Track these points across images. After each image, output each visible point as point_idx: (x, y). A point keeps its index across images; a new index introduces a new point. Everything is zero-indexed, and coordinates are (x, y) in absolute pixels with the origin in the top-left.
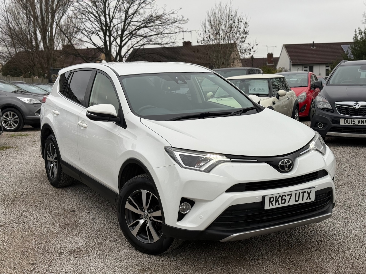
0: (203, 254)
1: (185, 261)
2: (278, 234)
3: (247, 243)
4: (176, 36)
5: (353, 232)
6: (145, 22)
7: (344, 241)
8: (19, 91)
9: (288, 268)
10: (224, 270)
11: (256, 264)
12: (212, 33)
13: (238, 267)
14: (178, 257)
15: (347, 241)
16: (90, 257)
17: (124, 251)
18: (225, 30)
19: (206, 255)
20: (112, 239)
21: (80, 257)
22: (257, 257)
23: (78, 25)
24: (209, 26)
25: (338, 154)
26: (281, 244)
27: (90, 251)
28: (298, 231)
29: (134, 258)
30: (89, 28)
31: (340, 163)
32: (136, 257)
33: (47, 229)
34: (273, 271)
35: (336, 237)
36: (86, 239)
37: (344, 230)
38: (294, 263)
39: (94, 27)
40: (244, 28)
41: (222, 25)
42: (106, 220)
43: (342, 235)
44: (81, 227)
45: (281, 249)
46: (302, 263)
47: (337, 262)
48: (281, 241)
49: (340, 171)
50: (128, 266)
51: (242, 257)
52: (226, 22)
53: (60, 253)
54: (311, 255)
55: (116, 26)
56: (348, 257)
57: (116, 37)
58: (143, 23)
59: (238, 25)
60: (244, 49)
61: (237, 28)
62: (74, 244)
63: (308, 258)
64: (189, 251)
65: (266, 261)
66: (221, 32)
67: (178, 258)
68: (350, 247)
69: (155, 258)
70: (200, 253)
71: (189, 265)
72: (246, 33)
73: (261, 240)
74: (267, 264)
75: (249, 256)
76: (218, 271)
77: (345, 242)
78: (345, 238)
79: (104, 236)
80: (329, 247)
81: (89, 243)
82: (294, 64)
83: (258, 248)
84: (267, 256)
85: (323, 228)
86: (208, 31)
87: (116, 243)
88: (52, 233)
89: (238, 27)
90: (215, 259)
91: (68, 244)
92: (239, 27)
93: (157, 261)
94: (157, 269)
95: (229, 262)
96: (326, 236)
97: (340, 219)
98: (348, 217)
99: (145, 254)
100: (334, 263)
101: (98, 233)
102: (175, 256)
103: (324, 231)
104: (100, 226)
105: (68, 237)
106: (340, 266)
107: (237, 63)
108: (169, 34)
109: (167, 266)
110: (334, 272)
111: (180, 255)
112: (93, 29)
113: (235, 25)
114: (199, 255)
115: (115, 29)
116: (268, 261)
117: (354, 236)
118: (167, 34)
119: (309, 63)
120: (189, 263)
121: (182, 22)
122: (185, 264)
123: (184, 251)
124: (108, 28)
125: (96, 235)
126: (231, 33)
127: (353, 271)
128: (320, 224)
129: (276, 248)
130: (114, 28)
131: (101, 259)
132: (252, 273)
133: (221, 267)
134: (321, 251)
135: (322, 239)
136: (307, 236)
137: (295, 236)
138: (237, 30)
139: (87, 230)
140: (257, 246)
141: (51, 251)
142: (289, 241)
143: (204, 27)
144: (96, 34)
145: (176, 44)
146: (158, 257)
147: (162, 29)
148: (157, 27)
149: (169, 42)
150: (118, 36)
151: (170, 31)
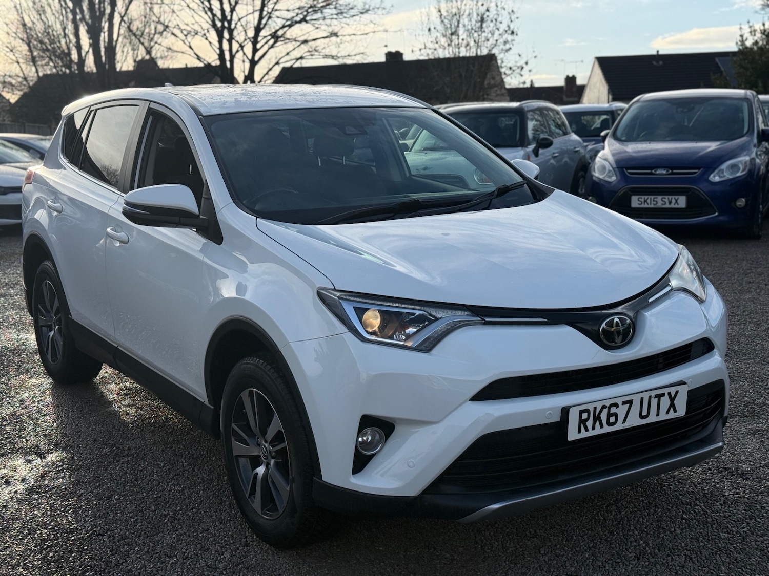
6: (303, 11)
12: (442, 33)
18: (470, 27)
23: (165, 19)
24: (437, 18)
30: (187, 25)
39: (197, 22)
41: (465, 16)
55: (243, 21)
57: (244, 42)
58: (300, 13)
59: (496, 17)
60: (509, 65)
61: (494, 21)
66: (461, 31)
72: (513, 33)
86: (435, 28)
89: (496, 20)
92: (499, 20)
108: (353, 36)
112: (197, 27)
113: (491, 16)
115: (242, 25)
118: (350, 35)
124: (226, 24)
126: (482, 33)
130: (239, 23)
143: (426, 20)
144: (202, 36)
147: (339, 25)
148: (328, 22)
149: (353, 53)
150: (248, 40)
151: (355, 30)
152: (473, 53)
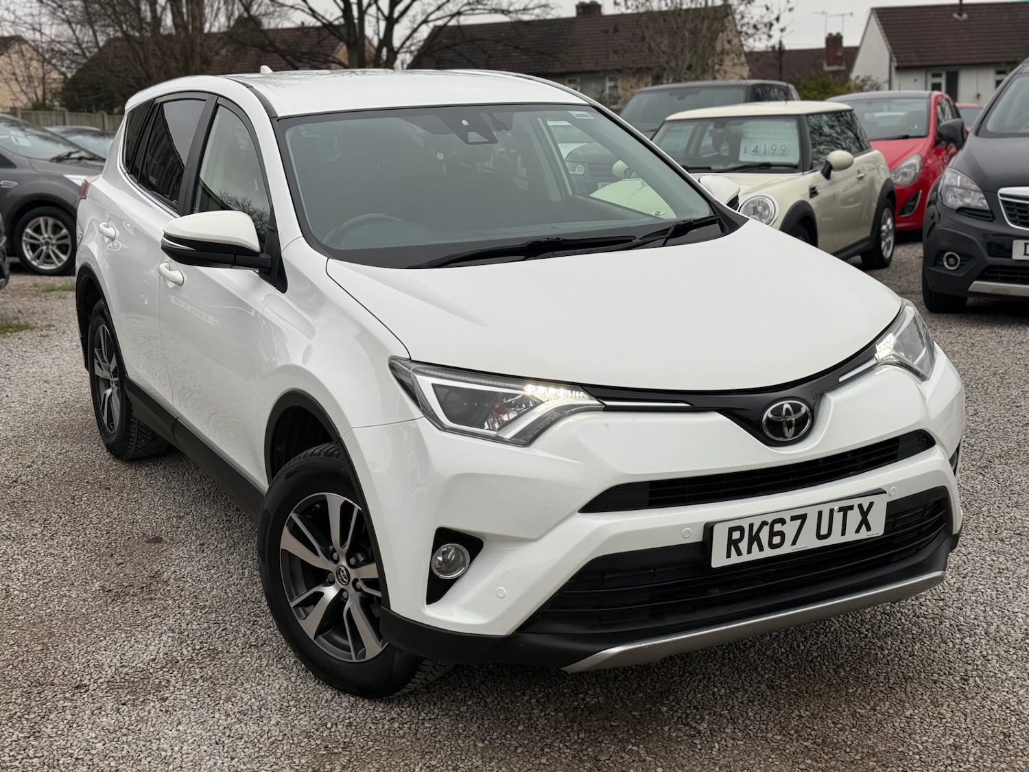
0: (526, 698)
1: (465, 719)
5: (1020, 620)
7: (988, 654)
9: (792, 750)
10: (583, 759)
11: (690, 736)
13: (630, 747)
14: (444, 706)
15: (998, 655)
16: (167, 702)
17: (280, 683)
19: (533, 701)
20: (253, 639)
21: (138, 702)
22: (698, 710)
25: (1000, 351)
26: (781, 660)
27: (173, 682)
29: (305, 707)
31: (1005, 382)
32: (312, 705)
34: (741, 763)
35: (962, 639)
36: (170, 640)
37: (991, 613)
38: (813, 733)
43: (983, 633)
44: (166, 595)
45: (778, 682)
46: (841, 733)
47: (954, 733)
48: (783, 650)
49: (1002, 408)
50: (280, 738)
51: (650, 709)
53: (77, 688)
54: (872, 703)
56: (992, 713)
60: (753, 22)
62: (129, 655)
63: (862, 716)
64: (483, 683)
65: (725, 726)
67: (442, 711)
69: (372, 708)
70: (518, 694)
71: (473, 738)
74: (724, 735)
75: (674, 703)
76: (564, 760)
77: (990, 657)
78: (992, 642)
79: (228, 626)
80: (936, 677)
81: (175, 654)
82: (904, 66)
83: (704, 678)
84: (729, 708)
85: (924, 608)
87: (261, 653)
88: (70, 616)
90: (561, 714)
91: (112, 654)
93: (376, 722)
94: (369, 749)
95: (604, 728)
96: (930, 636)
97: (983, 576)
98: (1008, 569)
99: (342, 696)
100: (943, 735)
101: (214, 615)
102: (435, 704)
103: (925, 618)
104: (223, 593)
105: (117, 632)
106: (964, 746)
107: (731, 64)
109: (403, 737)
111: (452, 698)
114: (512, 702)
116: (730, 726)
117: (1021, 636)
119: (947, 62)
120: (474, 728)
122: (461, 731)
123: (466, 685)
125: (206, 625)
129: (763, 676)
131: (201, 710)
132: (670, 768)
133: (576, 746)
134: (909, 689)
135: (916, 647)
136: (869, 635)
137: (829, 635)
139: (182, 605)
140: (703, 669)
141: (51, 679)
142: (808, 653)
145: (553, 12)
146: (380, 707)
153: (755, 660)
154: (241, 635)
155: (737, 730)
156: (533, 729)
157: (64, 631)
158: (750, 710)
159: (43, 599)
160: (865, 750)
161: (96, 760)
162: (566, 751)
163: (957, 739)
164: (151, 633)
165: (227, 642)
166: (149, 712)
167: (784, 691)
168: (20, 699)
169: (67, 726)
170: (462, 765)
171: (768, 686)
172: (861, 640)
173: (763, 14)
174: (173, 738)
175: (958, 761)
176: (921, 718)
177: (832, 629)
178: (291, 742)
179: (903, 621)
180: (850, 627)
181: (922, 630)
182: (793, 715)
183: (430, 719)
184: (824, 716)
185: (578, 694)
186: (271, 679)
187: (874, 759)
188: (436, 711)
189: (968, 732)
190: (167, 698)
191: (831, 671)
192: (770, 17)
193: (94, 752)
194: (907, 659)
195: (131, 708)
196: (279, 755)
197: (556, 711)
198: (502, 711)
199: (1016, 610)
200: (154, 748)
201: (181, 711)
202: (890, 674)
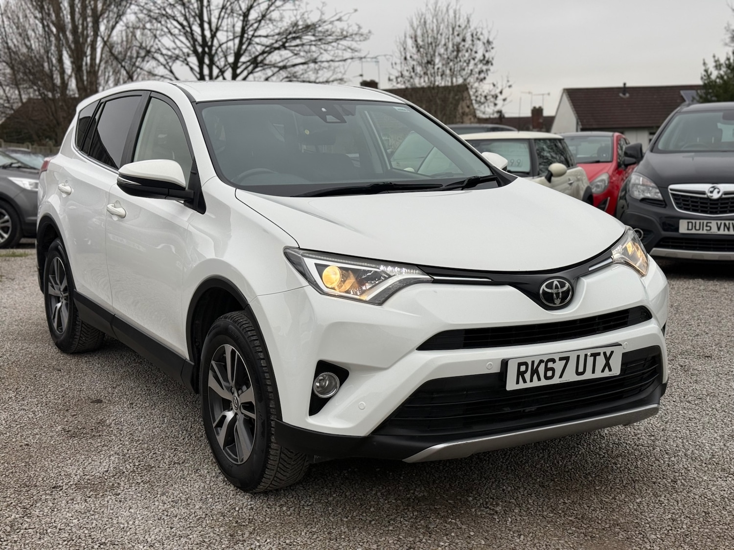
0: (374, 492)
1: (332, 505)
2: (541, 451)
3: (471, 470)
4: (346, 67)
5: (707, 447)
6: (282, 37)
7: (688, 467)
8: (13, 165)
9: (562, 522)
10: (419, 527)
11: (490, 514)
12: (419, 62)
13: (450, 520)
14: (317, 497)
15: (695, 468)
16: (120, 496)
17: (199, 484)
18: (446, 56)
19: (379, 494)
20: (175, 459)
22: (493, 499)
23: (149, 42)
24: (413, 47)
26: (547, 471)
27: (122, 484)
28: (585, 444)
29: (218, 498)
30: (168, 49)
32: (223, 497)
33: (34, 438)
34: (528, 529)
35: (669, 458)
36: (117, 459)
37: (687, 443)
38: (574, 512)
39: (178, 47)
40: (485, 52)
41: (440, 46)
42: (166, 421)
43: (683, 455)
44: (110, 433)
45: (547, 484)
46: (594, 512)
47: (671, 512)
50: (204, 516)
51: (460, 499)
52: (447, 40)
53: (54, 488)
54: (613, 495)
55: (224, 46)
56: (695, 501)
57: (224, 67)
58: (279, 39)
59: (471, 47)
60: (484, 94)
61: (469, 51)
62: (89, 468)
63: (607, 502)
64: (342, 484)
65: (513, 508)
66: (437, 60)
67: (316, 500)
68: (701, 480)
69: (266, 499)
70: (367, 490)
71: (339, 516)
72: (488, 62)
73: (503, 463)
74: (514, 514)
75: (476, 496)
76: (405, 528)
77: (690, 469)
78: (689, 460)
79: (157, 452)
80: (654, 480)
81: (121, 468)
83: (496, 481)
86: (411, 57)
87: (182, 467)
88: (43, 446)
89: (471, 50)
90: (399, 502)
91: (76, 468)
92: (474, 50)
93: (270, 507)
94: (267, 523)
95: (430, 509)
96: (647, 457)
97: (679, 422)
98: (695, 418)
99: (243, 492)
100: (664, 513)
101: (146, 445)
102: (310, 496)
103: (643, 446)
104: (150, 432)
105: (77, 455)
106: (679, 519)
108: (331, 63)
109: (290, 516)
110: (666, 532)
111: (322, 493)
112: (177, 52)
113: (467, 46)
114: (364, 495)
115: (222, 51)
116: (517, 508)
117: (709, 457)
118: (328, 61)
119: (615, 126)
120: (340, 510)
121: (357, 38)
122: (331, 512)
123: (331, 485)
124: (207, 49)
125: (141, 451)
126: (457, 63)
127: (707, 530)
128: (635, 431)
129: (536, 480)
130: (220, 49)
131: (144, 501)
132: (479, 533)
133: (412, 520)
134: (637, 487)
135: (639, 463)
136: (606, 455)
137: (579, 456)
138: (469, 56)
139: (122, 439)
140: (494, 476)
141: (34, 483)
142: (565, 467)
143: (402, 49)
144: (183, 61)
146: (272, 498)
147: (317, 51)
148: (307, 48)
149: (331, 79)
150: (228, 66)
151: (333, 56)
152: (448, 81)
153: (529, 471)
154: (167, 457)
155: (522, 511)
156: (381, 511)
157: (39, 455)
158: (529, 499)
159: (22, 436)
160: (612, 522)
161: (74, 530)
162: (405, 522)
163: (674, 515)
164: (102, 456)
165: (157, 461)
166: (108, 502)
167: (552, 488)
168: (13, 495)
169: (50, 510)
170: (334, 531)
171: (540, 485)
172: (601, 459)
173: (491, 89)
174: (127, 516)
175: (676, 528)
176: (648, 504)
177: (580, 453)
178: (212, 518)
179: (628, 448)
180: (592, 451)
181: (642, 453)
182: (560, 502)
183: (308, 505)
184: (581, 503)
185: (410, 490)
186: (192, 482)
187: (619, 527)
188: (312, 500)
189: (681, 511)
190: (119, 494)
191: (582, 477)
192: (495, 91)
193: (72, 525)
194: (634, 470)
195: (95, 499)
196: (204, 526)
197: (395, 499)
198: (358, 500)
199: (704, 441)
200: (115, 522)
201: (131, 501)
202: (623, 479)
